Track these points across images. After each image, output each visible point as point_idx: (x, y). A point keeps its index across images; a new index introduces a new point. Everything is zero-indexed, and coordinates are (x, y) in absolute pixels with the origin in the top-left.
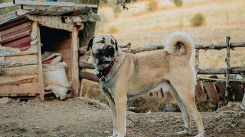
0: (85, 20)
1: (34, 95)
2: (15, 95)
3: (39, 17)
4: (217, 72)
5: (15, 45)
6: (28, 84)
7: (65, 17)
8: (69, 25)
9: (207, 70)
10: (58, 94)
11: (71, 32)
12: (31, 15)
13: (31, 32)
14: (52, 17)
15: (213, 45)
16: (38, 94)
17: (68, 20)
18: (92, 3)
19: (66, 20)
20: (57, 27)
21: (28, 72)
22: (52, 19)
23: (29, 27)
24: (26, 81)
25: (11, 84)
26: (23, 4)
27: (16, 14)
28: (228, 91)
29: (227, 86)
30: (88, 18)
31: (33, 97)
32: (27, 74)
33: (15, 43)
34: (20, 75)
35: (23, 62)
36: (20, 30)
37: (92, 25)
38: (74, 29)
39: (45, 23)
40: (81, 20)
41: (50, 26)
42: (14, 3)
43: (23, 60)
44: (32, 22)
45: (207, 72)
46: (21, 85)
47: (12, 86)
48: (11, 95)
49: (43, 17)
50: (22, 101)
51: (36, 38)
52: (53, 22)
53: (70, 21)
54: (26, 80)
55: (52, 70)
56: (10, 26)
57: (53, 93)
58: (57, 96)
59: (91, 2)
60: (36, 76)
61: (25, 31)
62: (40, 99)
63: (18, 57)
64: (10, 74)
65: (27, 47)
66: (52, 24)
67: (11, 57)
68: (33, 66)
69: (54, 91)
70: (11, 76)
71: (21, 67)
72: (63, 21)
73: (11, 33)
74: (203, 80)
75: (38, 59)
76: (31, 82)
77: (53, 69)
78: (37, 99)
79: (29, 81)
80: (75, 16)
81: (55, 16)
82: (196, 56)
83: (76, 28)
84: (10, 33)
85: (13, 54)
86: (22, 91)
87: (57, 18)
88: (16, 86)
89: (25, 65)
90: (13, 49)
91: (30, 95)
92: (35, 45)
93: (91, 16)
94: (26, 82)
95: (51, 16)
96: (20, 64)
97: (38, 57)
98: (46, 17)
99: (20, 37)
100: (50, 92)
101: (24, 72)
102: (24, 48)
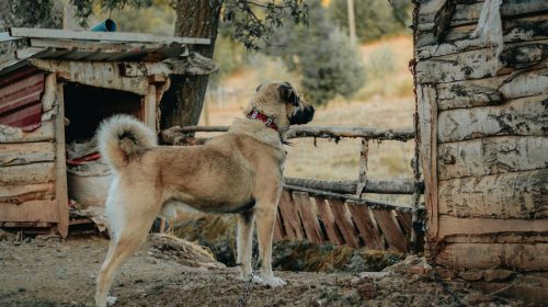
0: (179, 70)
1: (45, 225)
2: (13, 225)
3: (64, 63)
4: (398, 189)
5: (14, 120)
6: (37, 202)
7: (126, 63)
8: (136, 80)
9: (381, 183)
10: (102, 225)
11: (143, 96)
12: (44, 59)
13: (42, 94)
14: (95, 64)
15: (391, 131)
16: (55, 224)
17: (134, 70)
18: (198, 34)
19: (128, 70)
20: (106, 85)
21: (37, 178)
22: (94, 68)
23: (39, 83)
24: (32, 196)
25: (6, 202)
26: (31, 36)
27: (16, 57)
28: (415, 230)
29: (414, 219)
30: (187, 66)
31: (46, 230)
32: (35, 182)
33: (14, 117)
34: (23, 182)
35: (29, 157)
36: (24, 89)
37: (198, 83)
38: (149, 89)
39: (76, 76)
40: (168, 72)
41: (88, 83)
42: (11, 35)
43: (28, 153)
44: (47, 74)
45: (380, 187)
46: (26, 205)
47: (9, 206)
48: (6, 225)
49: (72, 64)
50: (25, 236)
51: (53, 106)
52: (97, 75)
53: (140, 73)
54: (32, 193)
55: (97, 175)
56: (7, 81)
57: (93, 223)
58: (102, 229)
59: (196, 32)
60: (51, 186)
61: (34, 91)
62: (58, 233)
63: (19, 146)
64: (5, 180)
65: (35, 126)
66: (94, 78)
67: (7, 146)
68: (45, 164)
69: (94, 219)
70: (7, 184)
71: (26, 167)
72: (122, 73)
73: (9, 95)
74: (373, 204)
75: (55, 151)
76: (41, 198)
77: (100, 172)
78: (52, 234)
79: (38, 195)
80: (152, 62)
81: (104, 61)
82: (362, 154)
83: (153, 88)
84: (6, 96)
85: (10, 139)
86: (27, 216)
87: (108, 66)
88: (15, 205)
89: (32, 163)
90: (11, 130)
91: (39, 225)
92: (49, 121)
93: (196, 62)
94: (33, 199)
95: (93, 61)
96: (23, 160)
97: (55, 147)
98: (81, 64)
99: (23, 104)
100: (86, 221)
101: (30, 178)
102: (30, 128)
